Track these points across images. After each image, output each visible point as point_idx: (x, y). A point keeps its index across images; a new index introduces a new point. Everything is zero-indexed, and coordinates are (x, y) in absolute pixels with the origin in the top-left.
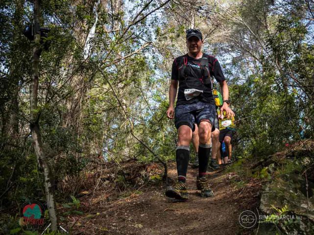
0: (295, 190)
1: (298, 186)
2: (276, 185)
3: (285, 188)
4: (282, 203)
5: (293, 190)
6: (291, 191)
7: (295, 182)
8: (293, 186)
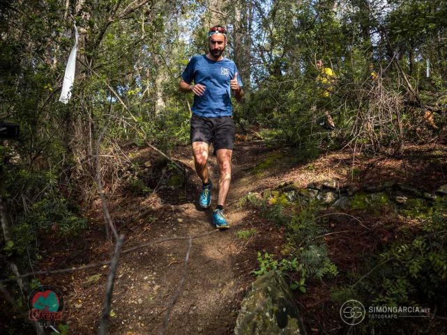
0: (272, 312)
1: (276, 308)
2: (254, 303)
3: (262, 308)
4: (254, 331)
5: (269, 312)
6: (267, 314)
7: (274, 302)
8: (271, 307)
